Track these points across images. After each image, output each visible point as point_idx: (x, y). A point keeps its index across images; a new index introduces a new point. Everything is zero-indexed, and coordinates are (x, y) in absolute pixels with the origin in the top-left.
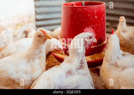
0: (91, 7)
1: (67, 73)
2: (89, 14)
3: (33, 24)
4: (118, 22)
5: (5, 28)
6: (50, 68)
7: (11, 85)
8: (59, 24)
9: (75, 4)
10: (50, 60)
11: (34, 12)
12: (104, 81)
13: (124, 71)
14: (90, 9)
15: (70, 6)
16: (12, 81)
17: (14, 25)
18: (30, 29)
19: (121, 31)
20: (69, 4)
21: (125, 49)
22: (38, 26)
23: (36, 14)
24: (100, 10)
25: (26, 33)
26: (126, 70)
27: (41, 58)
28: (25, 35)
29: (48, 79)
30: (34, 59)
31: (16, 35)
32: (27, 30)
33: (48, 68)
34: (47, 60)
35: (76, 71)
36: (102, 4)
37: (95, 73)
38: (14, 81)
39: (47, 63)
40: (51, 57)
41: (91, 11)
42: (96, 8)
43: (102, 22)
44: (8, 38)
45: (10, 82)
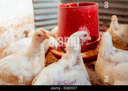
0: (84, 7)
1: (65, 69)
2: (83, 14)
3: (33, 25)
4: (110, 21)
5: (6, 29)
6: (49, 65)
7: (13, 81)
8: (56, 24)
10: (49, 57)
11: (33, 14)
12: (99, 75)
13: (117, 66)
14: (84, 9)
15: (66, 7)
16: (14, 77)
17: (15, 26)
18: (30, 29)
19: (114, 28)
22: (37, 27)
23: (34, 16)
24: (93, 10)
25: (26, 33)
26: (119, 65)
27: (40, 56)
28: (25, 35)
29: (48, 75)
30: (34, 57)
31: (17, 35)
32: (27, 30)
33: (47, 65)
34: (46, 58)
35: (73, 66)
36: (95, 4)
37: (91, 68)
39: (46, 60)
40: (50, 55)
41: (85, 12)
42: (89, 8)
43: (95, 21)
44: (10, 38)
45: (12, 78)
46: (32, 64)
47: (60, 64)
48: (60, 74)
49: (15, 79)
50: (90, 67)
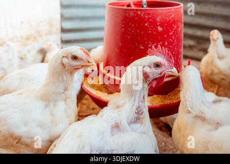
1: (113, 128)
2: (146, 22)
3: (57, 37)
5: (4, 43)
8: (99, 40)
9: (134, 4)
10: (84, 104)
11: (59, 17)
12: (180, 146)
13: (218, 130)
14: (149, 14)
16: (16, 138)
17: (22, 37)
18: (51, 45)
19: (216, 56)
20: (123, 3)
21: (220, 89)
22: (65, 42)
23: (61, 20)
24: (168, 17)
27: (67, 100)
28: (40, 57)
31: (25, 55)
33: (80, 118)
34: (80, 105)
35: (129, 125)
38: (19, 140)
39: (79, 108)
40: (86, 99)
41: (152, 18)
42: (160, 12)
43: (172, 39)
44: (10, 60)
45: (11, 140)
46: (52, 114)
47: (104, 117)
48: (103, 136)
49: (16, 142)
50: (164, 129)
